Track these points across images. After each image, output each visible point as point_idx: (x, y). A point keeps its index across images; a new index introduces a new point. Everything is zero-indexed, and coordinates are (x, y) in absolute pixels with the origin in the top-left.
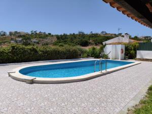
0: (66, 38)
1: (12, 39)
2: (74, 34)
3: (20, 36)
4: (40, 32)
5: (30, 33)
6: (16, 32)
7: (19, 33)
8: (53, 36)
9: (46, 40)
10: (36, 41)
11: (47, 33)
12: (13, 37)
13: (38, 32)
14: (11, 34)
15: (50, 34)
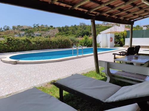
0: (67, 30)
1: (15, 33)
2: (75, 25)
3: (23, 30)
4: (42, 25)
5: (33, 27)
6: (19, 26)
7: (22, 27)
8: (54, 28)
9: (48, 33)
10: (40, 34)
11: (49, 26)
12: (16, 31)
13: (40, 25)
14: (14, 28)
15: (52, 27)
